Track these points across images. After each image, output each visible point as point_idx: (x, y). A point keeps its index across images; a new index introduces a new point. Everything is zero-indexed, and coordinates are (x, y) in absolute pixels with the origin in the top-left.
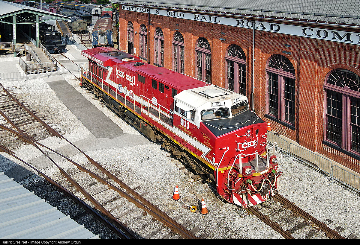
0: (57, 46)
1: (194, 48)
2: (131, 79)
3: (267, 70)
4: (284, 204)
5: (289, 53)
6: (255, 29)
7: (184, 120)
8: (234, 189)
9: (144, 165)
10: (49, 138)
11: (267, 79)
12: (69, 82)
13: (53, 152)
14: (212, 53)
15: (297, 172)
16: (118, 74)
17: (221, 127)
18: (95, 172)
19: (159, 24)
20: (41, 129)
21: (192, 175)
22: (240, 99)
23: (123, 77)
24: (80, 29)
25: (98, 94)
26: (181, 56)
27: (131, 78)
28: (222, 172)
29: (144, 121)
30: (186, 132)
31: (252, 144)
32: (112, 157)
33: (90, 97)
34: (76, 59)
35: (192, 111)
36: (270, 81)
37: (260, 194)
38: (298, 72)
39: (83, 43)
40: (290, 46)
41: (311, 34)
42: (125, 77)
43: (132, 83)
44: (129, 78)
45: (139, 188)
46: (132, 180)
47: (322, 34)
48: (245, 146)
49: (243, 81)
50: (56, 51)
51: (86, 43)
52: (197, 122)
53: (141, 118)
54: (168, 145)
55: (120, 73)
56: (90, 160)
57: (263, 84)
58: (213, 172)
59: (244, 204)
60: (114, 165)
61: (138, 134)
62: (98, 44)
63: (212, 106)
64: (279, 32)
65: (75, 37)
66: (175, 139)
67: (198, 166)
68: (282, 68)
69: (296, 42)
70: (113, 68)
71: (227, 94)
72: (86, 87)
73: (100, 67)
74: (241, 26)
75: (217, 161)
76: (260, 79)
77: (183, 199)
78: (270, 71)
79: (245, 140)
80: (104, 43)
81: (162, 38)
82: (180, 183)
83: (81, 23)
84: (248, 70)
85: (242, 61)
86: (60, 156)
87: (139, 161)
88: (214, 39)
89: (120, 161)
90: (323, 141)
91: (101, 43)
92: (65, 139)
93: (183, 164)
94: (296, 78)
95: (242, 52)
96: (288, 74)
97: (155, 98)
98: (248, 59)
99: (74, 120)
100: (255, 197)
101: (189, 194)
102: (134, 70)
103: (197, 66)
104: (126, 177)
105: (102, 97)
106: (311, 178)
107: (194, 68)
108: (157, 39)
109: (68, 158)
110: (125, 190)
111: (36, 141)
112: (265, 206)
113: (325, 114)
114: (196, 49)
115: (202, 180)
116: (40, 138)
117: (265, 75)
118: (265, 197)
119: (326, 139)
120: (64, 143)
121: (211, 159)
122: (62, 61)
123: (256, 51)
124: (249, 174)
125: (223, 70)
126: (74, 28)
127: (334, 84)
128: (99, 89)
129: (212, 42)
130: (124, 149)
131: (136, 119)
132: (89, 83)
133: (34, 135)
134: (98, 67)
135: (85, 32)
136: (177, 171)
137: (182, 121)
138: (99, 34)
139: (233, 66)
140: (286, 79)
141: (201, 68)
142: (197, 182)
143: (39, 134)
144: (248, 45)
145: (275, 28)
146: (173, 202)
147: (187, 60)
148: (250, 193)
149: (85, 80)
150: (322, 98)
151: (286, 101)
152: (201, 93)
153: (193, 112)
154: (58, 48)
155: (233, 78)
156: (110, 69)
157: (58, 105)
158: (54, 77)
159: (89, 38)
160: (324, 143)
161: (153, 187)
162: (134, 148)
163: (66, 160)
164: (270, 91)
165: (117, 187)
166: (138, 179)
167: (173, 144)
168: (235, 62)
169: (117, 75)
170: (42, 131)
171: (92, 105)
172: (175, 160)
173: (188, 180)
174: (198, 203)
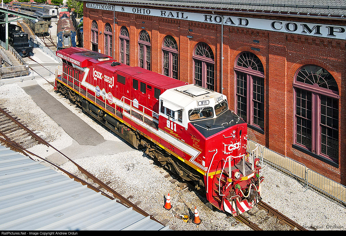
0: (25, 49)
1: (161, 48)
2: (110, 80)
3: (236, 70)
4: (269, 211)
5: (258, 49)
6: (223, 25)
7: (171, 121)
8: (224, 195)
9: (131, 172)
10: (36, 146)
11: (235, 79)
12: (42, 86)
13: (44, 161)
14: (179, 52)
15: (273, 178)
16: (96, 76)
17: (209, 127)
18: (86, 181)
19: (124, 21)
20: (26, 137)
21: (178, 183)
22: (221, 98)
23: (101, 79)
24: (42, 31)
25: (74, 99)
26: (147, 57)
27: (110, 78)
28: (212, 177)
29: (126, 126)
30: (173, 135)
31: (237, 146)
32: (100, 165)
33: (65, 102)
34: (44, 63)
35: (179, 110)
36: (238, 81)
37: (247, 201)
38: (268, 70)
39: (46, 46)
40: (258, 42)
41: (280, 27)
42: (102, 79)
43: (110, 84)
44: (107, 79)
45: (131, 197)
46: (123, 189)
47: (291, 27)
48: (231, 148)
49: (211, 82)
50: (24, 54)
51: (49, 46)
52: (185, 123)
53: (122, 122)
54: (152, 151)
55: (97, 74)
56: (80, 168)
57: (232, 84)
58: (202, 177)
59: (234, 212)
60: (103, 174)
61: (119, 141)
62: (63, 46)
63: (198, 105)
64: (248, 27)
65: (38, 40)
66: (161, 143)
67: (185, 172)
68: (250, 66)
69: (265, 37)
70: (89, 69)
71: (209, 93)
72: (60, 92)
73: (75, 69)
74: (209, 21)
75: (207, 165)
76: (229, 79)
77: (175, 208)
78: (239, 70)
79: (231, 142)
80: (68, 45)
81: (127, 38)
82: (169, 192)
83: (43, 24)
84: (216, 70)
85: (210, 60)
86: (51, 165)
87: (126, 169)
88: (181, 37)
89: (108, 169)
90: (293, 145)
91: (65, 46)
92: (51, 146)
93: (168, 171)
94: (265, 77)
95: (210, 50)
96: (257, 73)
97: (136, 100)
98: (216, 58)
99: (55, 127)
100: (242, 204)
101: (179, 203)
102: (113, 70)
103: (164, 68)
104: (117, 186)
105: (79, 102)
106: (286, 184)
107: (161, 69)
108: (122, 39)
109: (59, 167)
110: (118, 199)
111: (25, 149)
112: (251, 215)
113: (294, 116)
114: (162, 49)
115: (188, 188)
116: (27, 146)
117: (233, 75)
118: (251, 204)
119: (296, 143)
120: (52, 151)
121: (201, 163)
122: (31, 65)
123: (225, 48)
124: (238, 178)
125: (191, 71)
126: (36, 29)
127: (303, 81)
128: (76, 93)
129: (179, 40)
130: (109, 156)
131: (117, 124)
132: (64, 87)
133: (21, 143)
134: (73, 68)
135: (47, 34)
136: (163, 179)
137: (168, 122)
138: (64, 35)
139: (201, 66)
140: (254, 78)
141: (168, 69)
142: (184, 190)
143: (26, 142)
144: (216, 42)
145: (244, 22)
146: (166, 211)
147: (154, 61)
148: (238, 200)
149: (60, 83)
150: (291, 98)
151: (255, 103)
152: (184, 91)
153: (180, 112)
154: (26, 51)
155: (201, 79)
156: (87, 70)
157: (37, 110)
158: (27, 81)
159: (51, 41)
160: (294, 146)
161: (144, 196)
162: (117, 155)
163: (57, 168)
164: (238, 92)
165: (111, 196)
166: (128, 188)
167: (158, 149)
168: (203, 61)
169: (94, 76)
170: (27, 138)
171: (69, 111)
172: (159, 168)
173: (175, 188)
174: (189, 212)
